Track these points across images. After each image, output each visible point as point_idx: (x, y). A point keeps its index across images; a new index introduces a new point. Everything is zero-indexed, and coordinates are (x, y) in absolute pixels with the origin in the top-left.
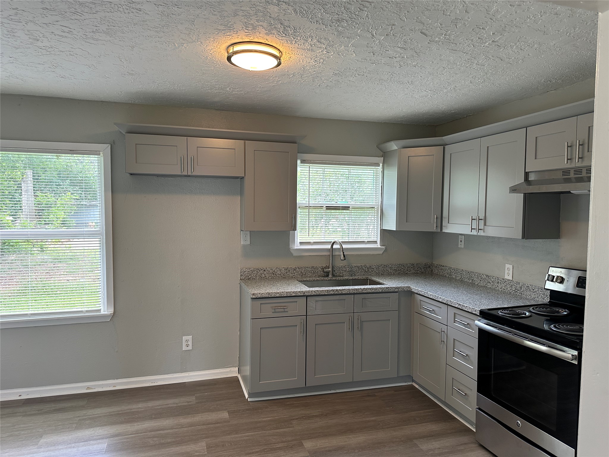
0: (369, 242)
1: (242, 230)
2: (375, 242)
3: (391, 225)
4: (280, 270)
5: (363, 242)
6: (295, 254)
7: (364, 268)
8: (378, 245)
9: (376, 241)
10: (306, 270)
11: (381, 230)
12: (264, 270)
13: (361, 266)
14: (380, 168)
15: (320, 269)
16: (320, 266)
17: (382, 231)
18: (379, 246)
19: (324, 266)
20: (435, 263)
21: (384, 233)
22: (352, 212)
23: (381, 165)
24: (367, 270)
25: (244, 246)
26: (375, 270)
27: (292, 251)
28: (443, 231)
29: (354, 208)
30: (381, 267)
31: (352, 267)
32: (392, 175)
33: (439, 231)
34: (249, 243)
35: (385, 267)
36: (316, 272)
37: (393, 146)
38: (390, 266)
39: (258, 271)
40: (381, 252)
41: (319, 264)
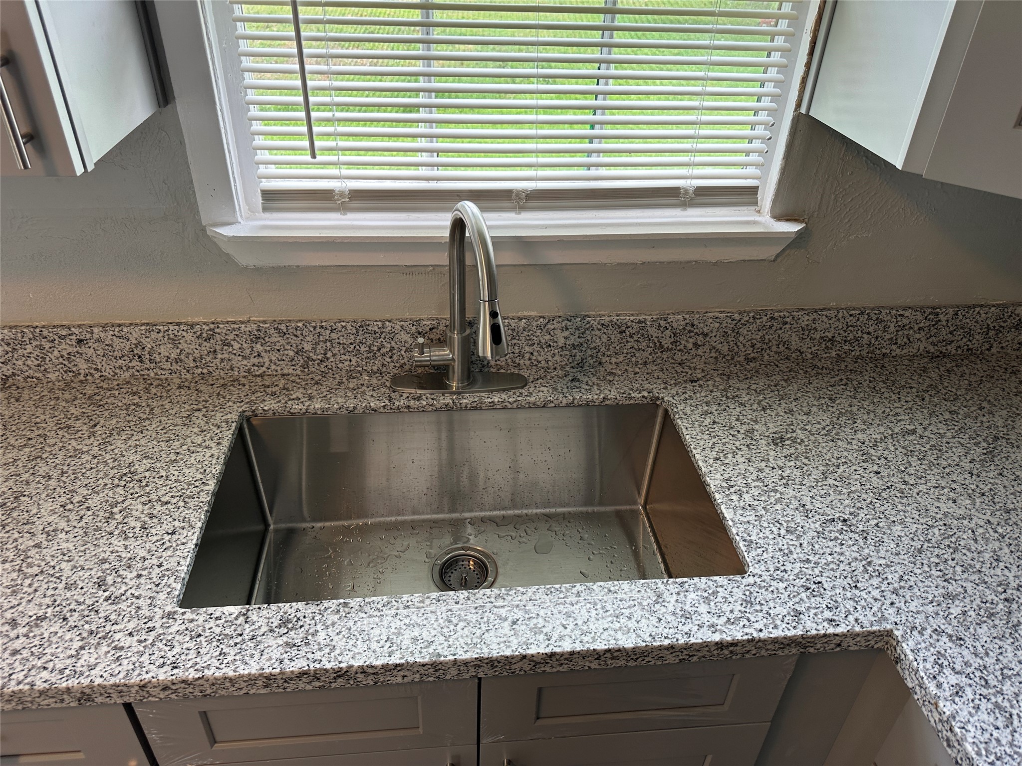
6: (245, 259)
7: (653, 332)
9: (752, 192)
10: (325, 341)
11: (796, 122)
13: (640, 322)
17: (800, 130)
18: (768, 223)
24: (666, 343)
30: (753, 327)
35: (771, 327)
36: (383, 350)
38: (805, 320)
40: (770, 252)
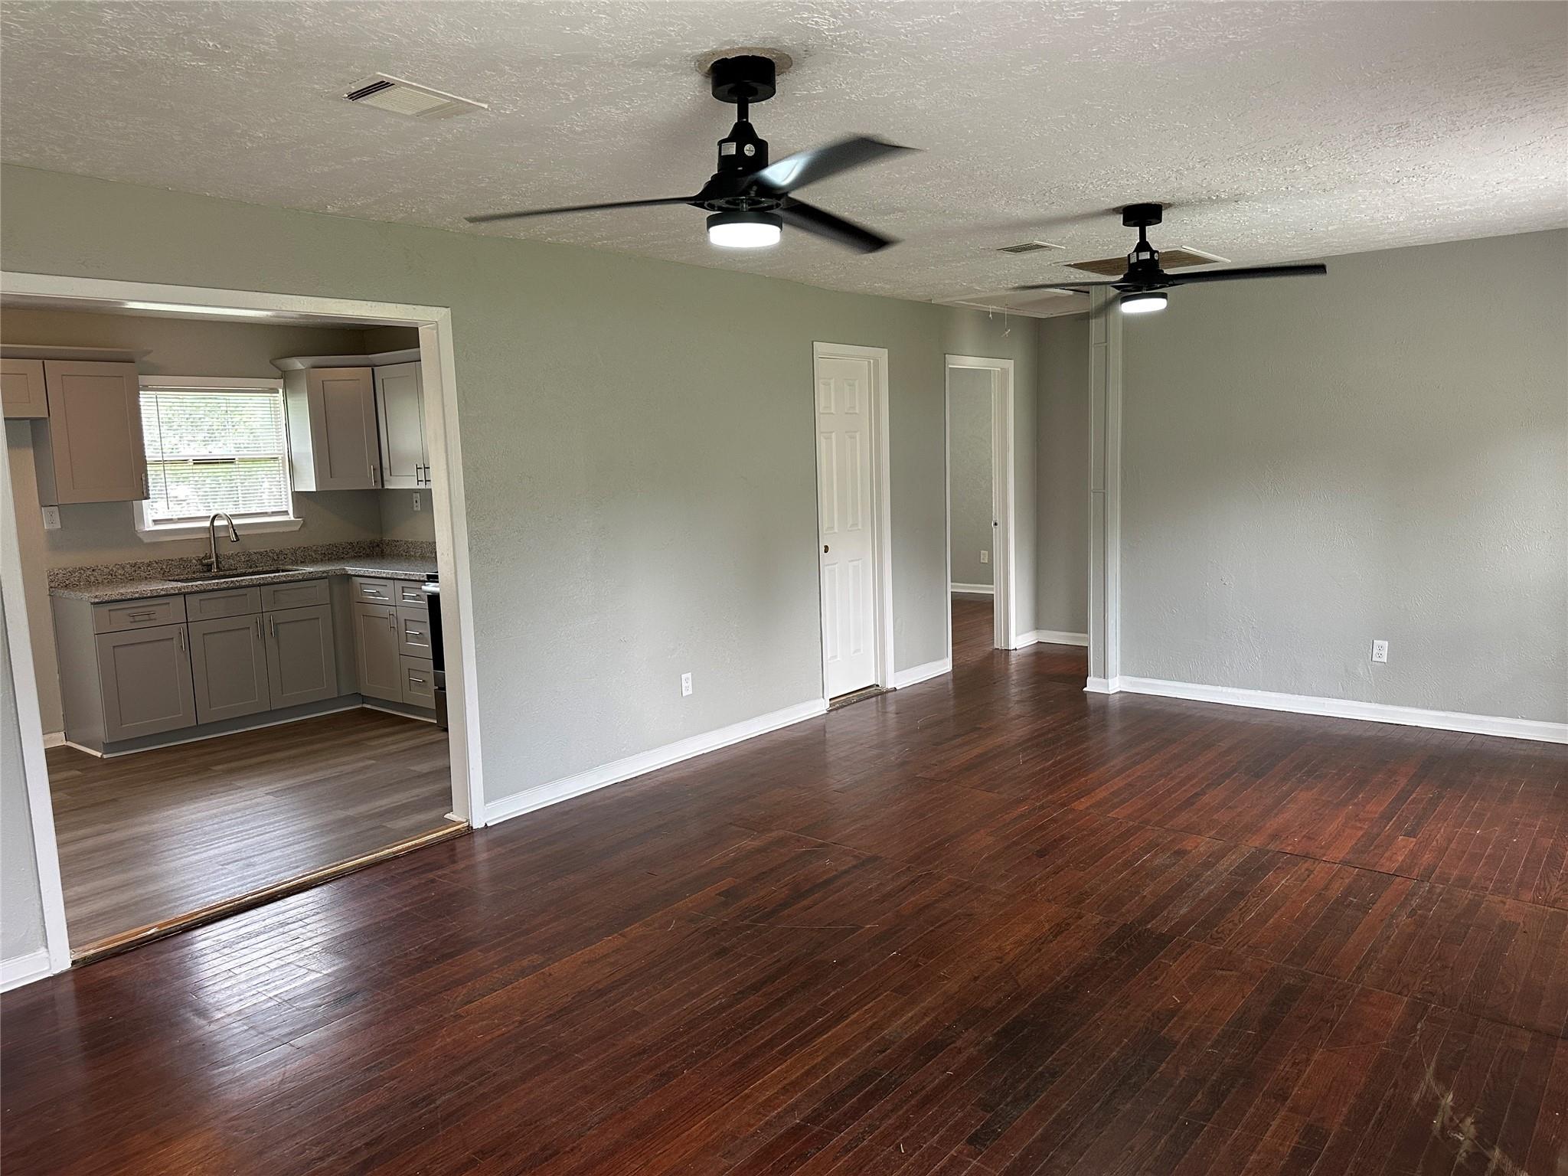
0: (274, 513)
1: (42, 506)
2: (286, 513)
3: (309, 484)
4: (123, 568)
5: (265, 514)
6: (146, 540)
7: (271, 554)
8: (291, 517)
9: (287, 511)
11: (292, 493)
12: (93, 570)
13: (266, 551)
14: (280, 396)
15: (194, 561)
16: (194, 556)
17: (295, 496)
18: (293, 519)
19: (202, 555)
20: (387, 538)
21: (299, 497)
22: (240, 466)
23: (281, 391)
24: (275, 558)
25: (50, 533)
26: (290, 556)
27: (141, 536)
28: (386, 487)
29: (242, 460)
30: (300, 551)
31: (249, 555)
32: (301, 406)
33: (380, 487)
34: (60, 527)
35: (305, 551)
36: (188, 566)
37: (298, 364)
38: (314, 548)
39: (82, 572)
40: (297, 528)
41: (193, 553)
